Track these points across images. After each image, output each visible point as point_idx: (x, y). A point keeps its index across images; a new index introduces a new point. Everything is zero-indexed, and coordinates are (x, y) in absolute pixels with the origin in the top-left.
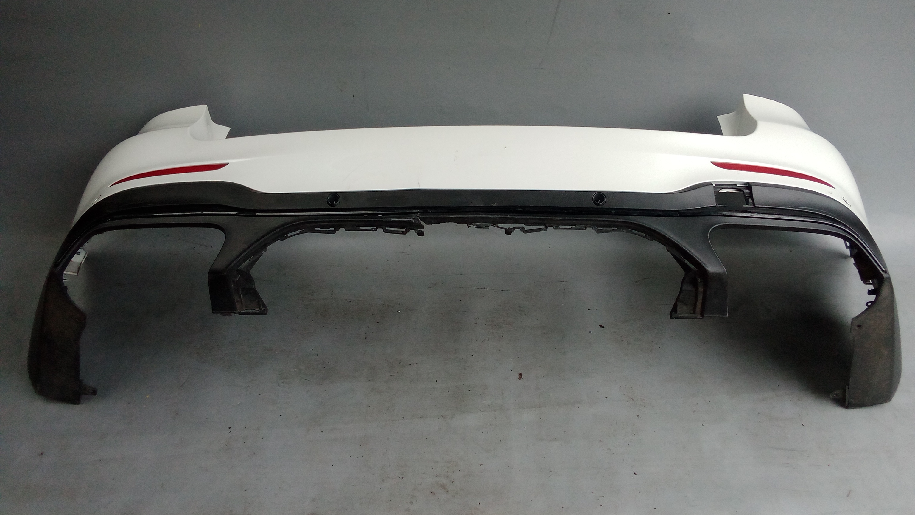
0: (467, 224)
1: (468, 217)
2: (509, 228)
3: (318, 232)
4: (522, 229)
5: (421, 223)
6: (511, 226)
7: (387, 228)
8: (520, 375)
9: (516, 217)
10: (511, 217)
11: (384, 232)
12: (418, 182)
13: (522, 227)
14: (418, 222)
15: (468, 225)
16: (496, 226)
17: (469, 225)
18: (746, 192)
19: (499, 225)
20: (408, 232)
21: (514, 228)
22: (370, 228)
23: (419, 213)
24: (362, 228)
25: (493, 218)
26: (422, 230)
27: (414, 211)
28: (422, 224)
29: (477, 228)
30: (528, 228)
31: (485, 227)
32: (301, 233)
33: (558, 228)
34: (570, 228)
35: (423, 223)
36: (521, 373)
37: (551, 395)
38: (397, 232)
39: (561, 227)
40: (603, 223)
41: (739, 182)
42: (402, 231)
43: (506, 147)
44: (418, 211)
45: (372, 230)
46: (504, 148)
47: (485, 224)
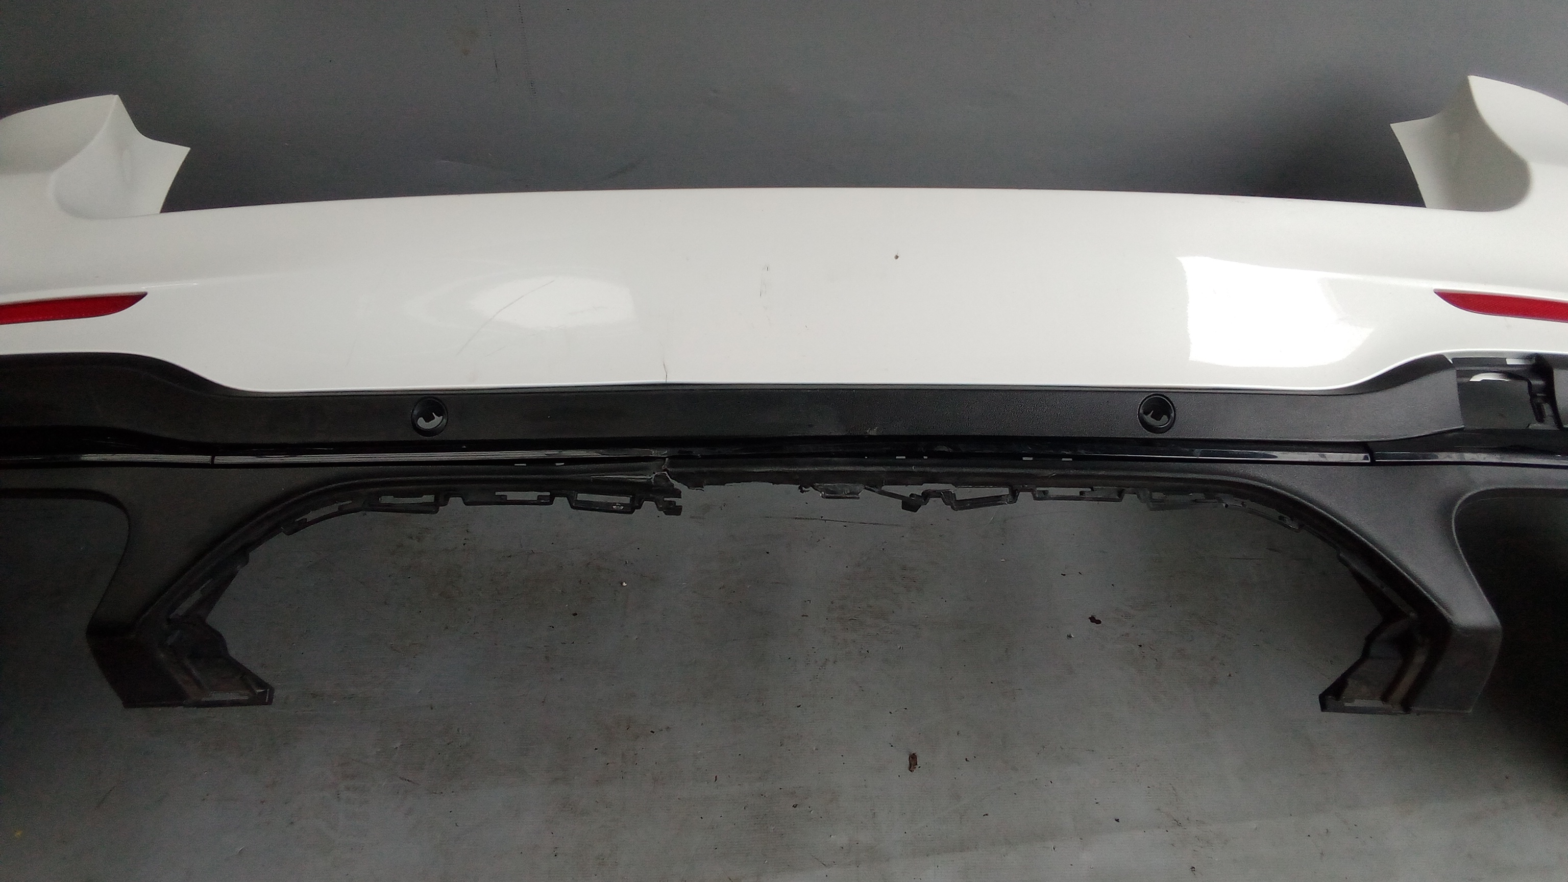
0: (798, 486)
1: (801, 471)
2: (912, 495)
3: (389, 508)
4: (947, 497)
5: (673, 485)
6: (918, 490)
7: (581, 497)
8: (913, 758)
9: (934, 470)
10: (922, 469)
11: (572, 507)
12: (664, 365)
13: (947, 492)
14: (664, 484)
15: (800, 488)
16: (877, 490)
17: (805, 488)
18: (1536, 385)
19: (886, 488)
20: (639, 507)
21: (926, 496)
22: (532, 495)
23: (667, 459)
24: (511, 496)
25: (872, 473)
26: (678, 502)
27: (654, 453)
28: (675, 487)
29: (827, 497)
30: (963, 493)
31: (848, 494)
32: (341, 512)
33: (1044, 496)
34: (1078, 494)
35: (677, 485)
36: (914, 754)
37: (987, 815)
38: (607, 508)
39: (1053, 491)
40: (1167, 484)
41: (1512, 353)
42: (622, 504)
43: (898, 255)
44: (665, 452)
45: (538, 502)
46: (895, 259)
47: (848, 487)
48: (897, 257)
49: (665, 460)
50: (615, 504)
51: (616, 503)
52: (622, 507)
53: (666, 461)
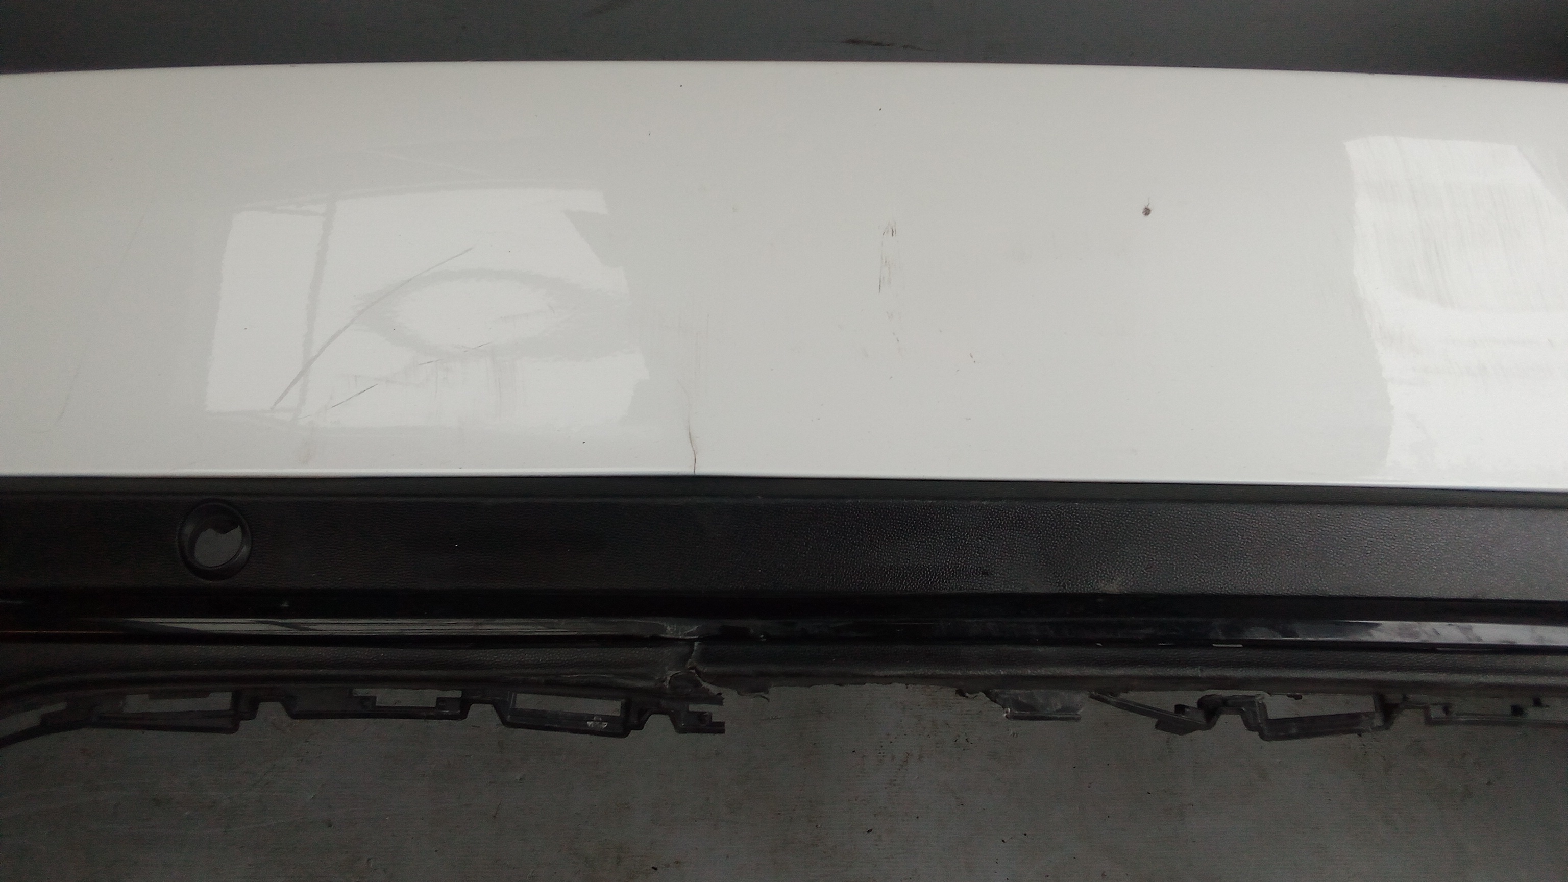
0: (955, 689)
2: (1179, 711)
4: (1251, 714)
5: (704, 685)
6: (1191, 697)
7: (526, 701)
11: (505, 720)
12: (692, 444)
13: (1251, 705)
15: (959, 692)
16: (1113, 700)
17: (969, 693)
20: (640, 727)
21: (1210, 711)
22: (429, 697)
23: (696, 644)
24: (385, 696)
26: (715, 714)
27: (670, 629)
28: (709, 688)
29: (1017, 717)
30: (1283, 707)
31: (1057, 711)
32: (48, 726)
34: (1508, 710)
35: (714, 686)
38: (574, 726)
42: (606, 718)
43: (1150, 207)
44: (692, 629)
45: (437, 712)
46: (1142, 215)
47: (1059, 699)
48: (1147, 212)
49: (692, 646)
50: (590, 717)
51: (593, 716)
52: (605, 725)
53: (695, 648)
